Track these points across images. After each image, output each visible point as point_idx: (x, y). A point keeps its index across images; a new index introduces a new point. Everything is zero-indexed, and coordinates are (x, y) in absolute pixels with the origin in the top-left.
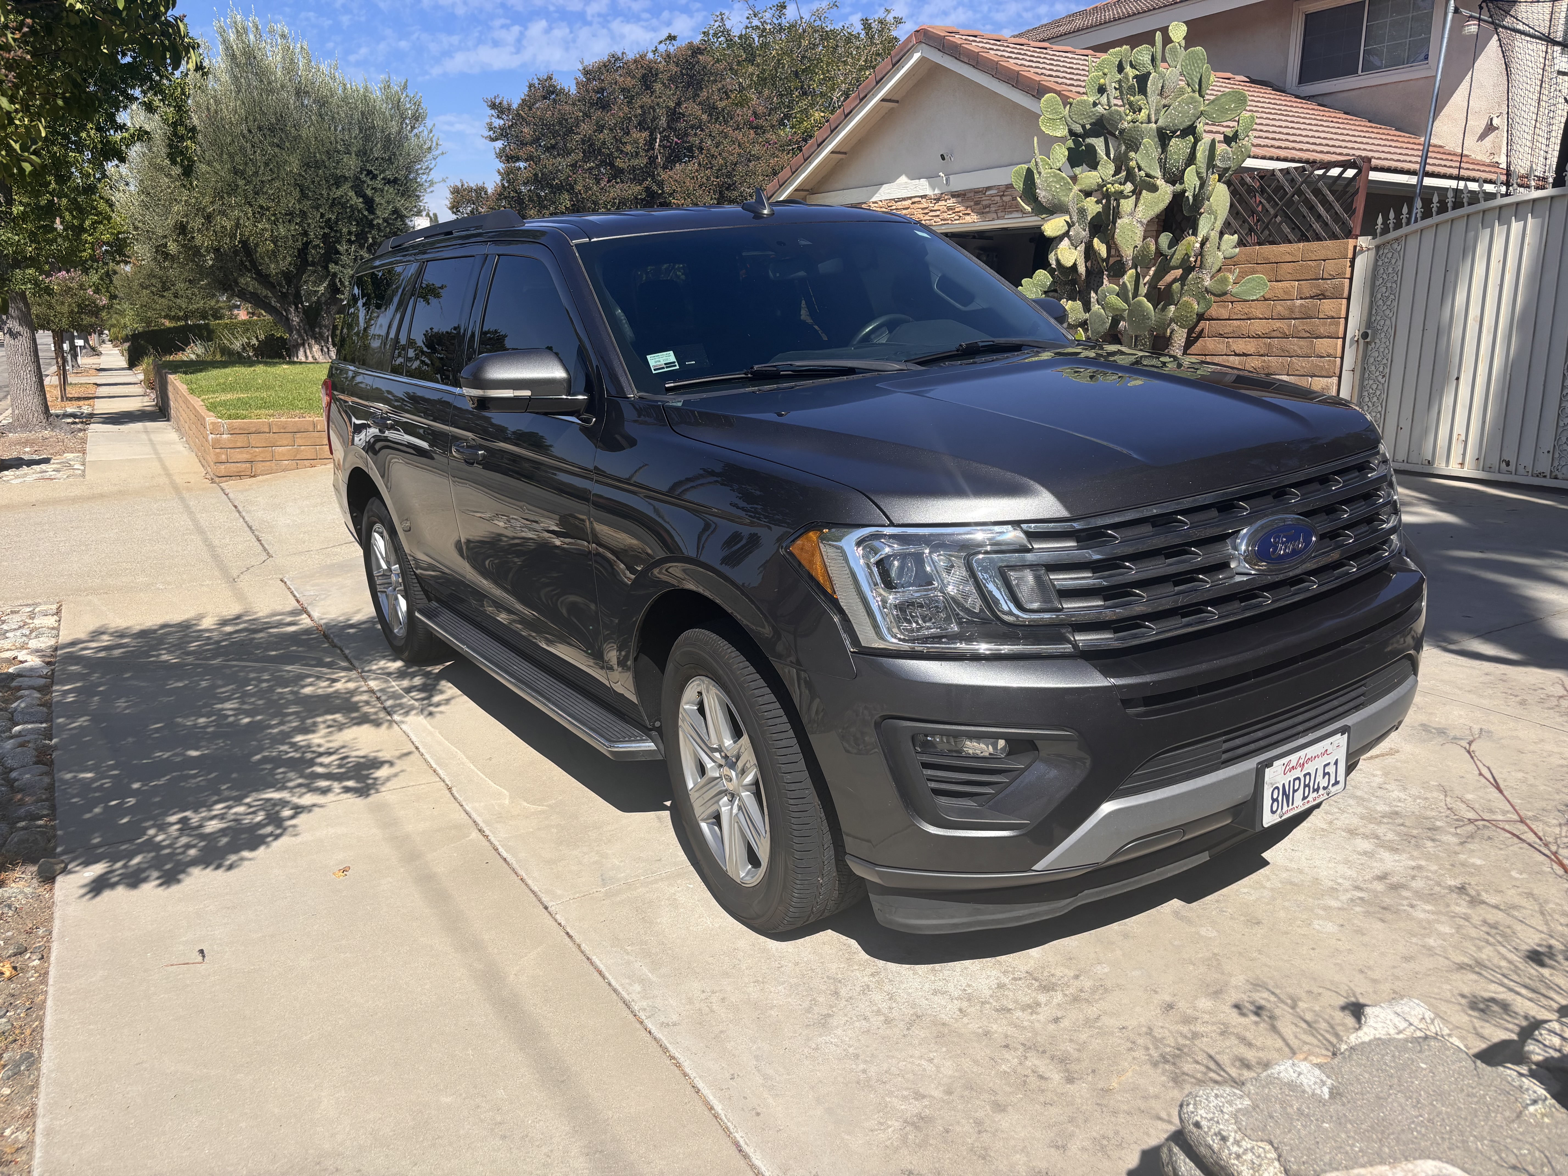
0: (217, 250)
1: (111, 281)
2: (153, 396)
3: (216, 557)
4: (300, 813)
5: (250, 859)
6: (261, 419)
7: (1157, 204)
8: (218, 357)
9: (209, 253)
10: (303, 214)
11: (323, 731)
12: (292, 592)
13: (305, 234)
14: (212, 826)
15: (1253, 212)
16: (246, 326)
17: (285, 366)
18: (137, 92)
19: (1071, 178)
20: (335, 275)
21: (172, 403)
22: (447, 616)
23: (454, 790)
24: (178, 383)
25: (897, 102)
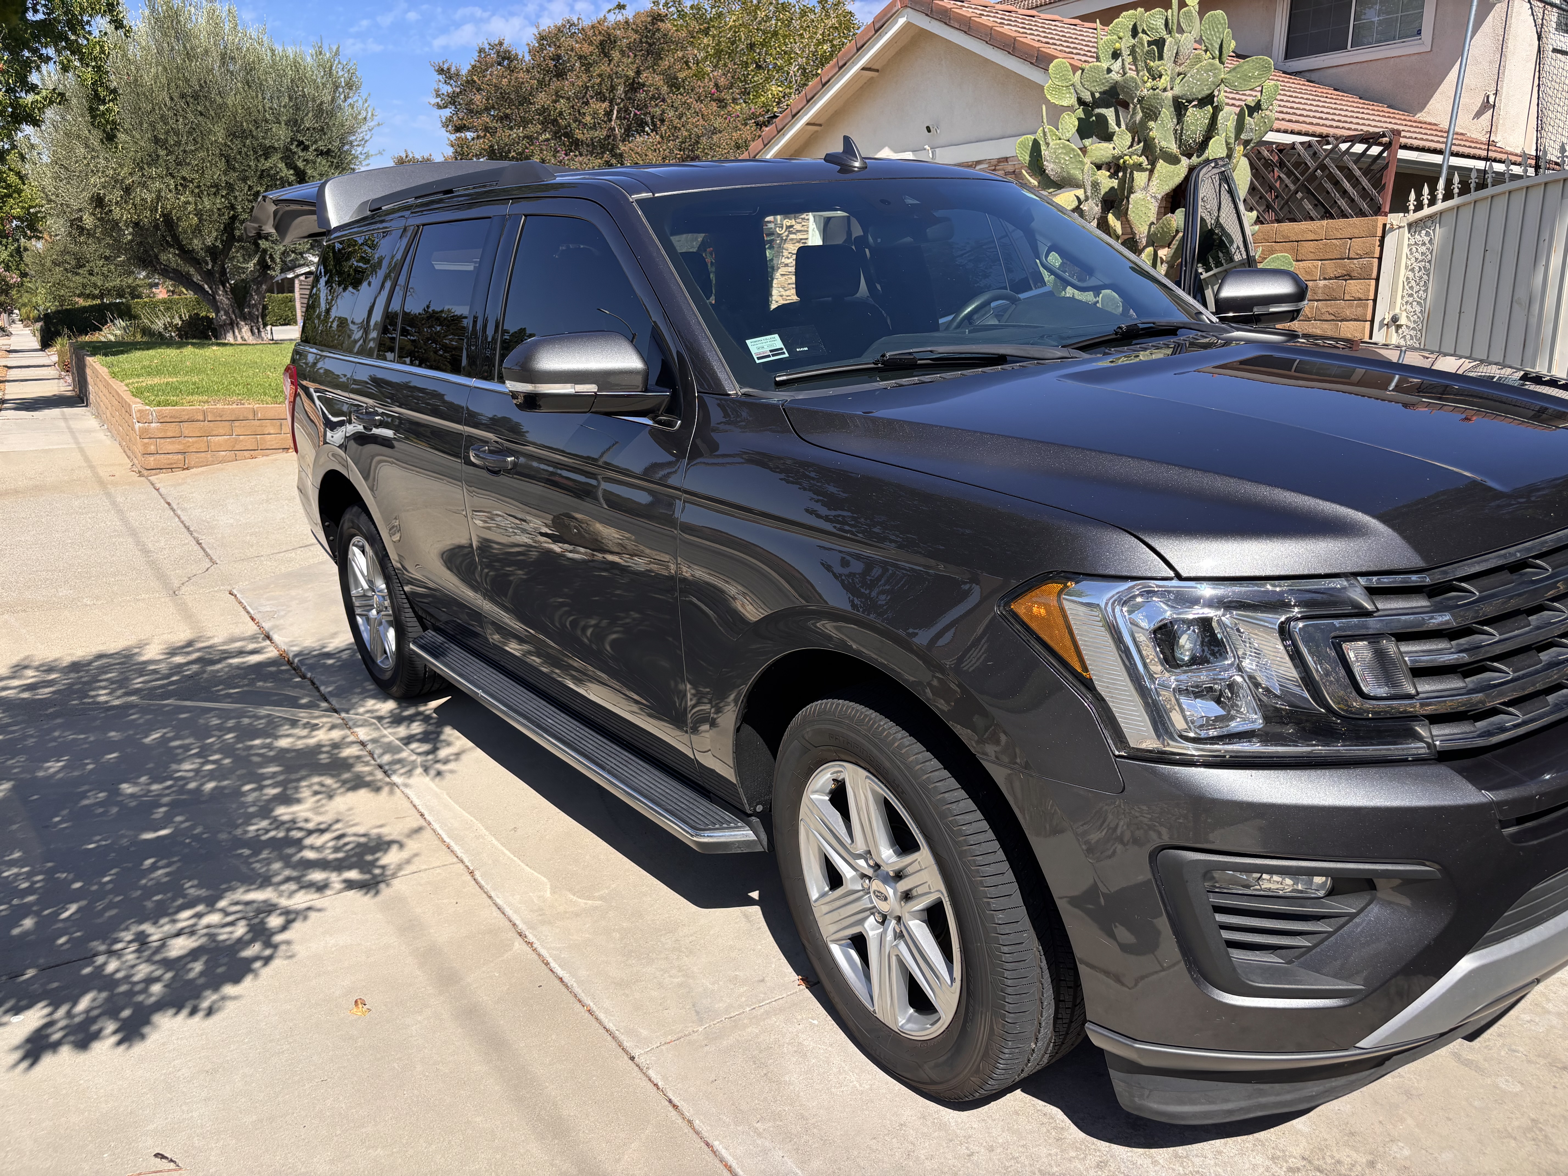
0: (136, 224)
1: (21, 259)
2: (69, 379)
3: (152, 564)
4: (293, 921)
5: (235, 998)
6: (193, 405)
7: (1172, 178)
8: (139, 338)
9: (127, 227)
10: (230, 187)
11: (310, 802)
12: (244, 608)
13: (232, 207)
14: (179, 947)
15: (1271, 188)
16: (168, 305)
17: (215, 348)
18: (51, 51)
19: (1081, 149)
20: (265, 251)
21: (90, 387)
22: (456, 652)
23: (478, 875)
24: (98, 366)
25: (877, 71)
